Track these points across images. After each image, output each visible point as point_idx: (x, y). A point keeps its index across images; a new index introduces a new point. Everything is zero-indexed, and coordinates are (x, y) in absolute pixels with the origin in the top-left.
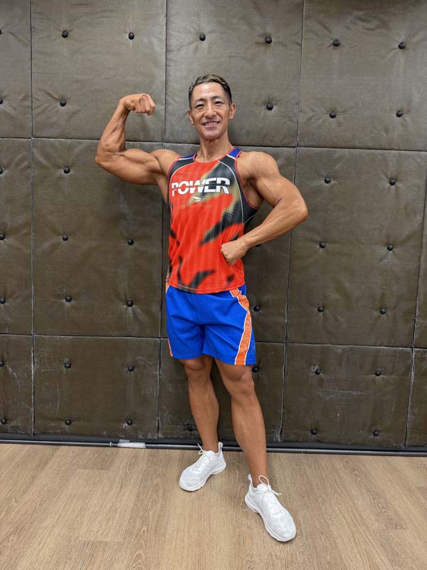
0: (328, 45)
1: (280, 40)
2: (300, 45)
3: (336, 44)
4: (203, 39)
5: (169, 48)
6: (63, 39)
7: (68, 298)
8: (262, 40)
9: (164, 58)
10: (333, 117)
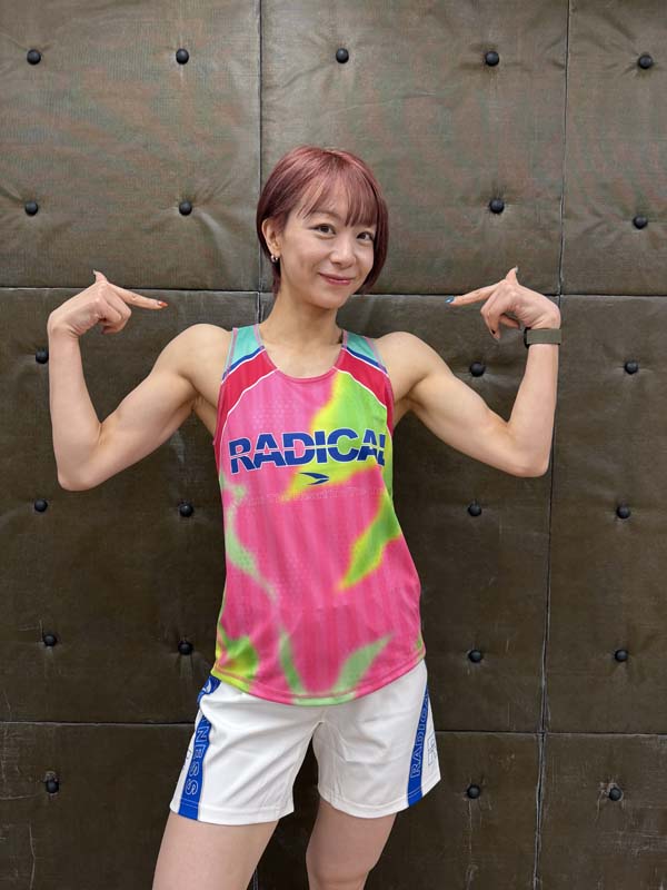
0: (627, 67)
1: (518, 58)
2: (564, 67)
3: (644, 65)
4: (343, 59)
5: (268, 82)
6: (30, 66)
7: (49, 638)
8: (477, 58)
9: (256, 102)
10: (639, 226)
